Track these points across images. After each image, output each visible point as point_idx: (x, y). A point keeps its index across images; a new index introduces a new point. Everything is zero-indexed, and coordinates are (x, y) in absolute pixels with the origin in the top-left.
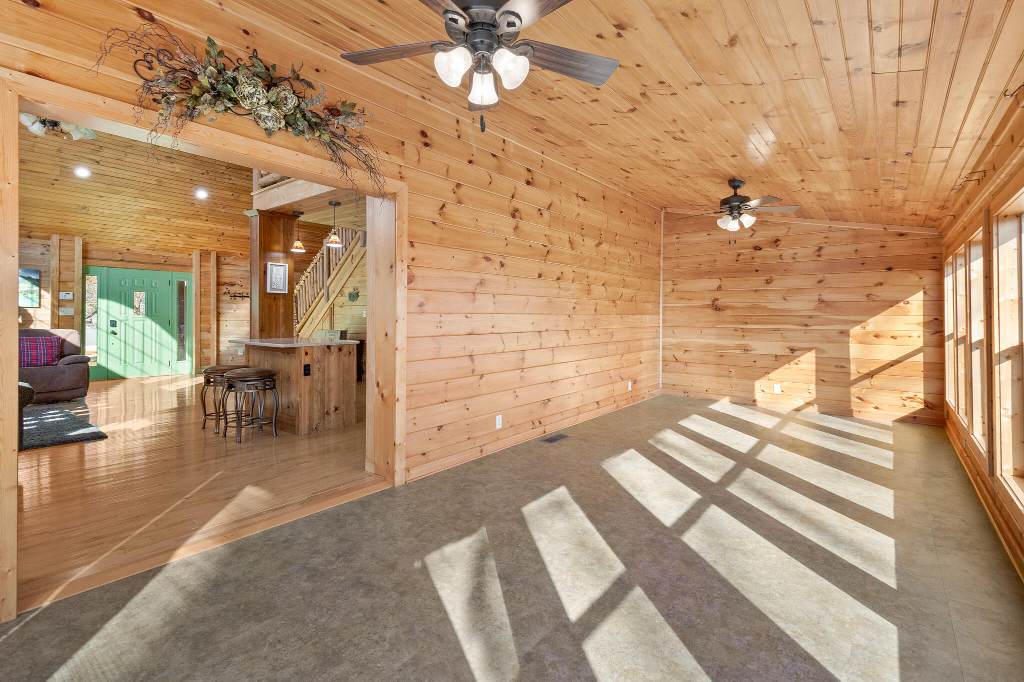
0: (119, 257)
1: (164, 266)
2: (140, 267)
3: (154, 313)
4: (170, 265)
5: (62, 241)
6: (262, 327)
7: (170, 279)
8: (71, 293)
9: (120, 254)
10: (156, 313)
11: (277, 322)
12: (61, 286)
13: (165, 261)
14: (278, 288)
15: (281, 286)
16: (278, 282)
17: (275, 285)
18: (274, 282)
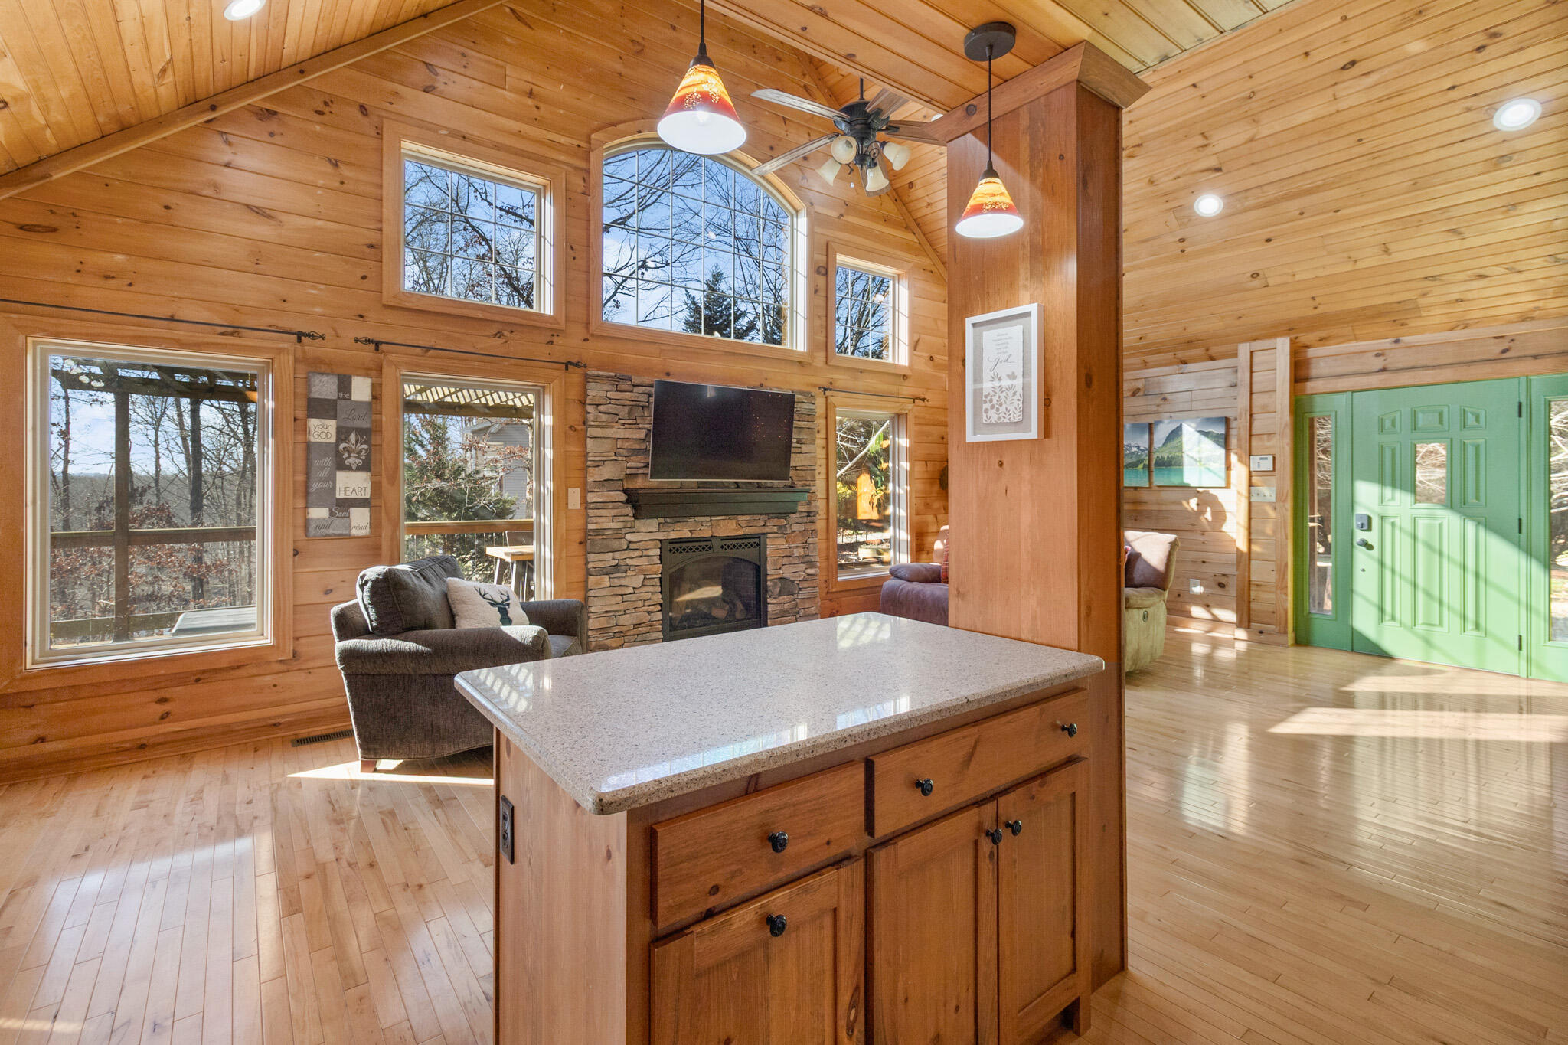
0: (1379, 363)
1: (1499, 366)
2: (1429, 380)
3: (1471, 499)
4: (1519, 358)
5: (1255, 354)
7: (1523, 400)
8: (1270, 458)
9: (1378, 355)
10: (1477, 498)
12: (1254, 444)
13: (1504, 351)
14: (999, 419)
15: (1012, 408)
16: (1003, 395)
17: (992, 407)
18: (989, 398)
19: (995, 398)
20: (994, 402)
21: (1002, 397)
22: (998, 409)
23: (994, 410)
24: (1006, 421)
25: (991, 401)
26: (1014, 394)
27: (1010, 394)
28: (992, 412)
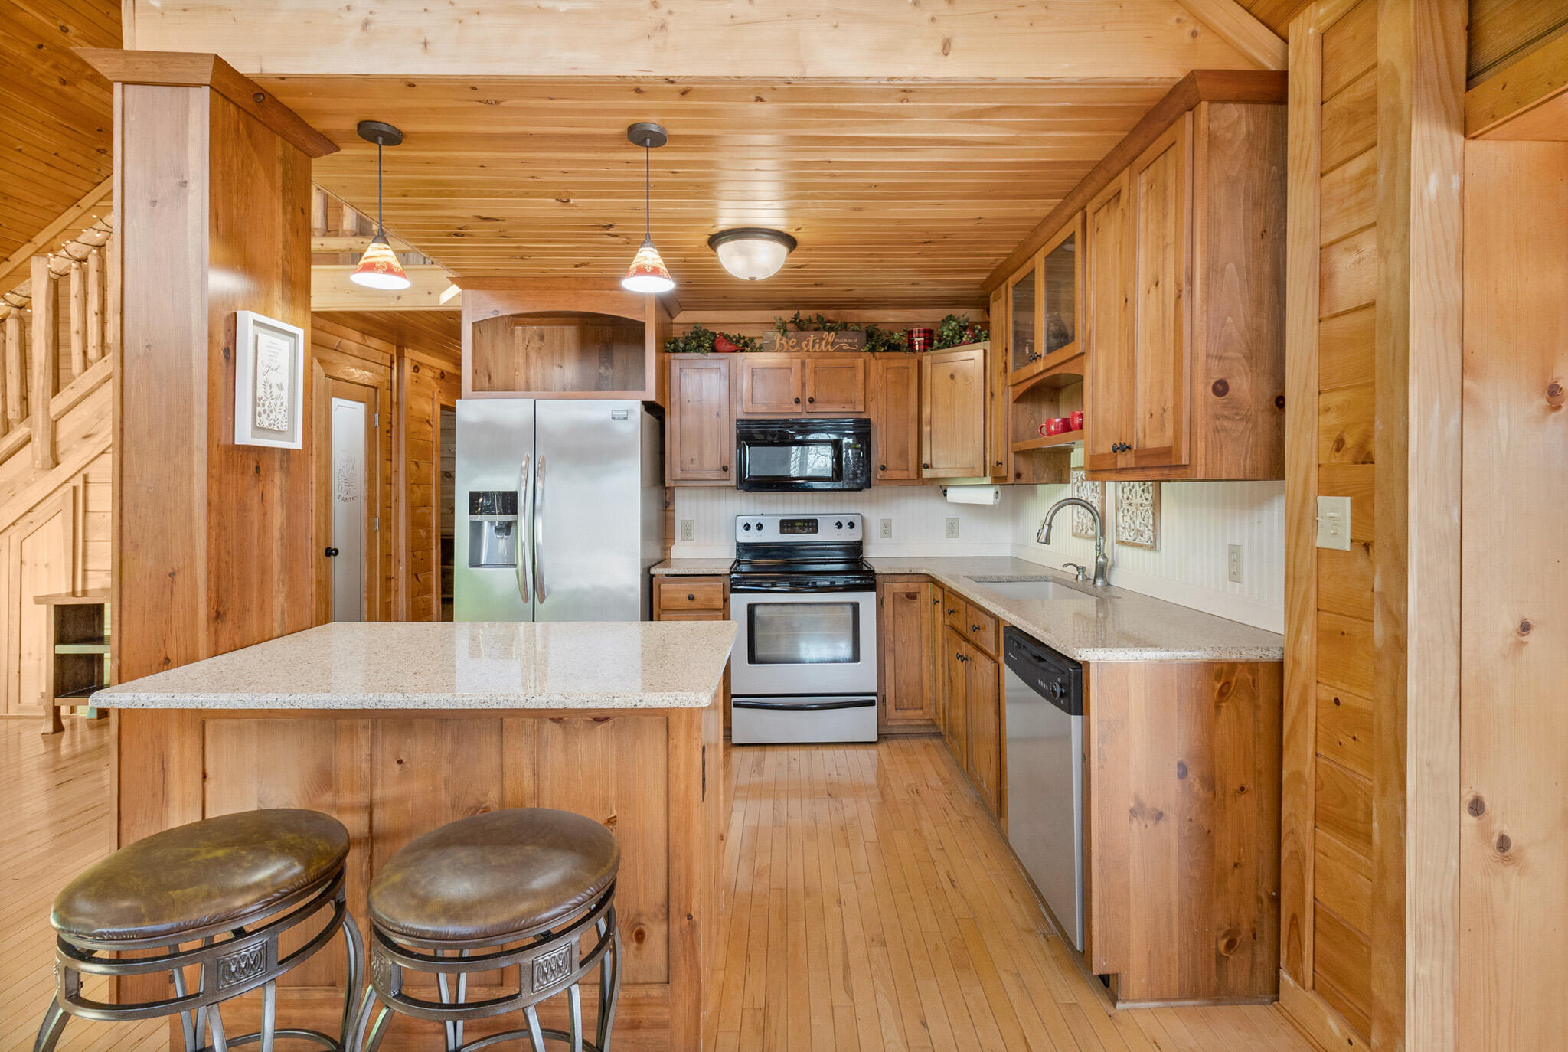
6: (219, 602)
11: (264, 571)
14: (270, 425)
15: (280, 417)
16: (273, 402)
17: (265, 412)
18: (262, 401)
19: (267, 404)
20: (266, 408)
21: (272, 404)
22: (269, 416)
23: (266, 415)
24: (276, 428)
25: (263, 405)
26: (282, 403)
27: (279, 402)
28: (264, 416)
